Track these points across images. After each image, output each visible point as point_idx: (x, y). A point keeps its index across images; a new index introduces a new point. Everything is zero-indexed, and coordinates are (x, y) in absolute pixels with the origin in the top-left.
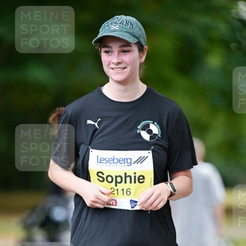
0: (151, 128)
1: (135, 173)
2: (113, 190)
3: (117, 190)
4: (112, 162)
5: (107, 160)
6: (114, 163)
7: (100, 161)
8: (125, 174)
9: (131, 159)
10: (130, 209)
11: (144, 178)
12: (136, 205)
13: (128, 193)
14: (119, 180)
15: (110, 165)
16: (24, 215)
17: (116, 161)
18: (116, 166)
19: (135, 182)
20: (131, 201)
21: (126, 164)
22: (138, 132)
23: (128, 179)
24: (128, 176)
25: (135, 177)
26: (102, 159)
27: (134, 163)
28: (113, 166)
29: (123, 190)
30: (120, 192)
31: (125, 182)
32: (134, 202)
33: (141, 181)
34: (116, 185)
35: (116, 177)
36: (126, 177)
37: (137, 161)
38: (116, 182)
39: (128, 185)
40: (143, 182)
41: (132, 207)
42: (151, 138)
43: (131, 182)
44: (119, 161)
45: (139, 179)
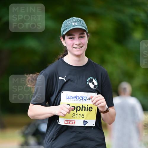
0: (93, 81)
1: (88, 106)
2: (74, 114)
3: (77, 114)
4: (76, 98)
5: (73, 97)
6: (77, 99)
7: (68, 98)
8: (82, 105)
9: (86, 97)
10: (83, 126)
11: (92, 109)
12: (86, 124)
13: (83, 117)
14: (78, 108)
15: (74, 100)
16: (23, 128)
17: (78, 98)
18: (78, 101)
19: (87, 111)
20: (84, 121)
21: (83, 100)
22: (88, 83)
23: (84, 108)
24: (84, 107)
25: (87, 107)
26: (70, 97)
27: (88, 100)
28: (76, 101)
29: (80, 115)
30: (79, 116)
31: (82, 110)
32: (85, 122)
33: (90, 110)
34: (76, 112)
35: (77, 107)
36: (82, 107)
37: (90, 99)
38: (77, 110)
39: (83, 112)
40: (91, 111)
41: (84, 125)
42: (94, 87)
43: (85, 111)
44: (79, 98)
45: (89, 109)
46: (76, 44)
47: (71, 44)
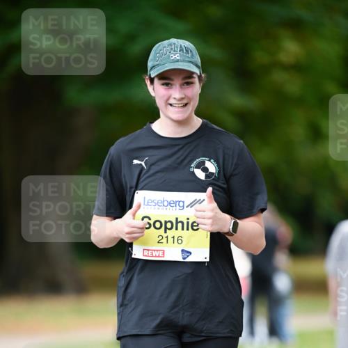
0: (206, 166)
1: (188, 219)
2: (161, 238)
3: (167, 237)
4: (162, 204)
5: (156, 202)
7: (148, 203)
8: (177, 219)
9: (183, 202)
10: (182, 260)
12: (188, 256)
13: (180, 241)
14: (169, 225)
15: (159, 209)
17: (166, 203)
18: (166, 209)
19: (188, 229)
20: (183, 250)
21: (178, 207)
22: (191, 170)
23: (180, 225)
24: (180, 222)
25: (188, 223)
26: (150, 201)
27: (187, 207)
28: (163, 209)
29: (173, 237)
30: (170, 240)
31: (177, 229)
32: (186, 253)
33: (195, 228)
34: (165, 232)
35: (166, 222)
36: (177, 223)
37: (191, 205)
38: (166, 228)
39: (180, 232)
40: (197, 229)
41: (184, 259)
42: (207, 176)
43: (183, 229)
44: (169, 204)
45: (192, 226)
46: (175, 98)
47: (164, 96)
